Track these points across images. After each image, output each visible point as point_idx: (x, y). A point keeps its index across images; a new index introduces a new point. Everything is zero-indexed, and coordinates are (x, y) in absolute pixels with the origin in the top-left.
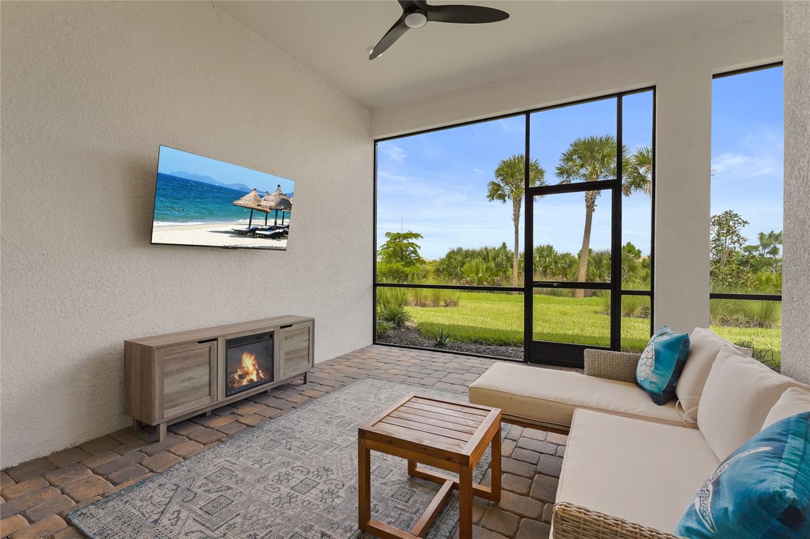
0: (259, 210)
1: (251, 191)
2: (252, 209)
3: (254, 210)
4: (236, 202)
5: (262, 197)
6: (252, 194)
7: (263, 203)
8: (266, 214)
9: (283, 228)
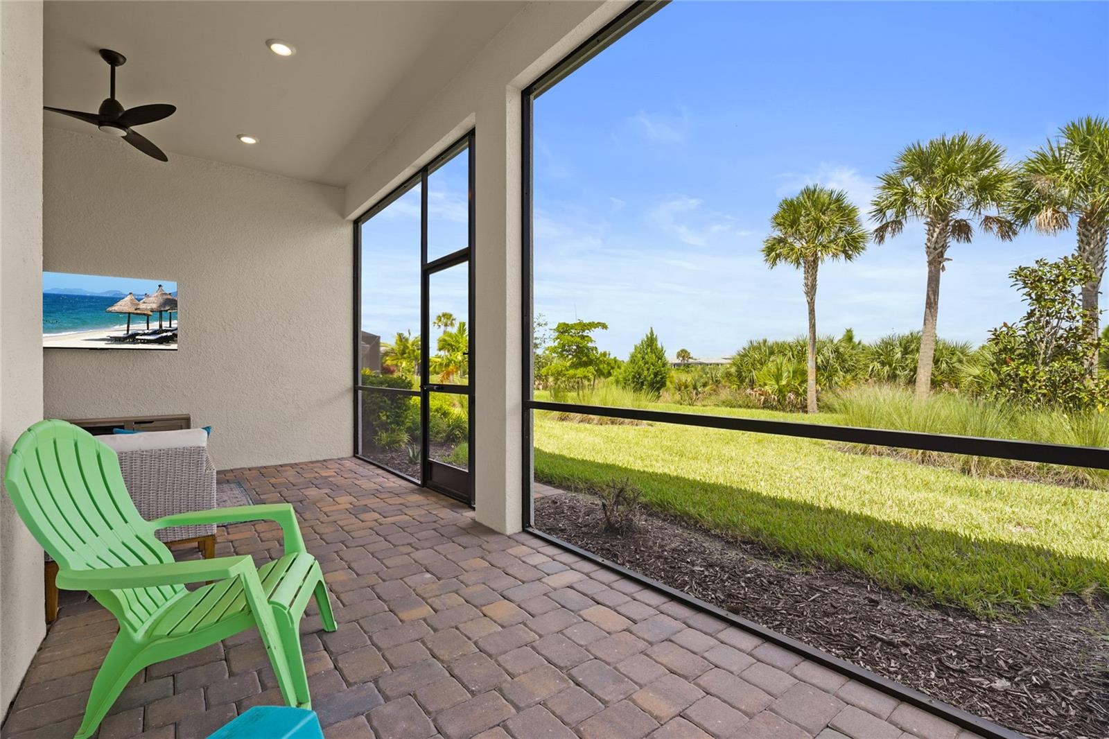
0: (137, 314)
1: (127, 296)
2: (129, 313)
3: (131, 315)
4: (110, 309)
5: (139, 300)
6: (128, 299)
7: (142, 306)
8: (148, 318)
9: (171, 331)
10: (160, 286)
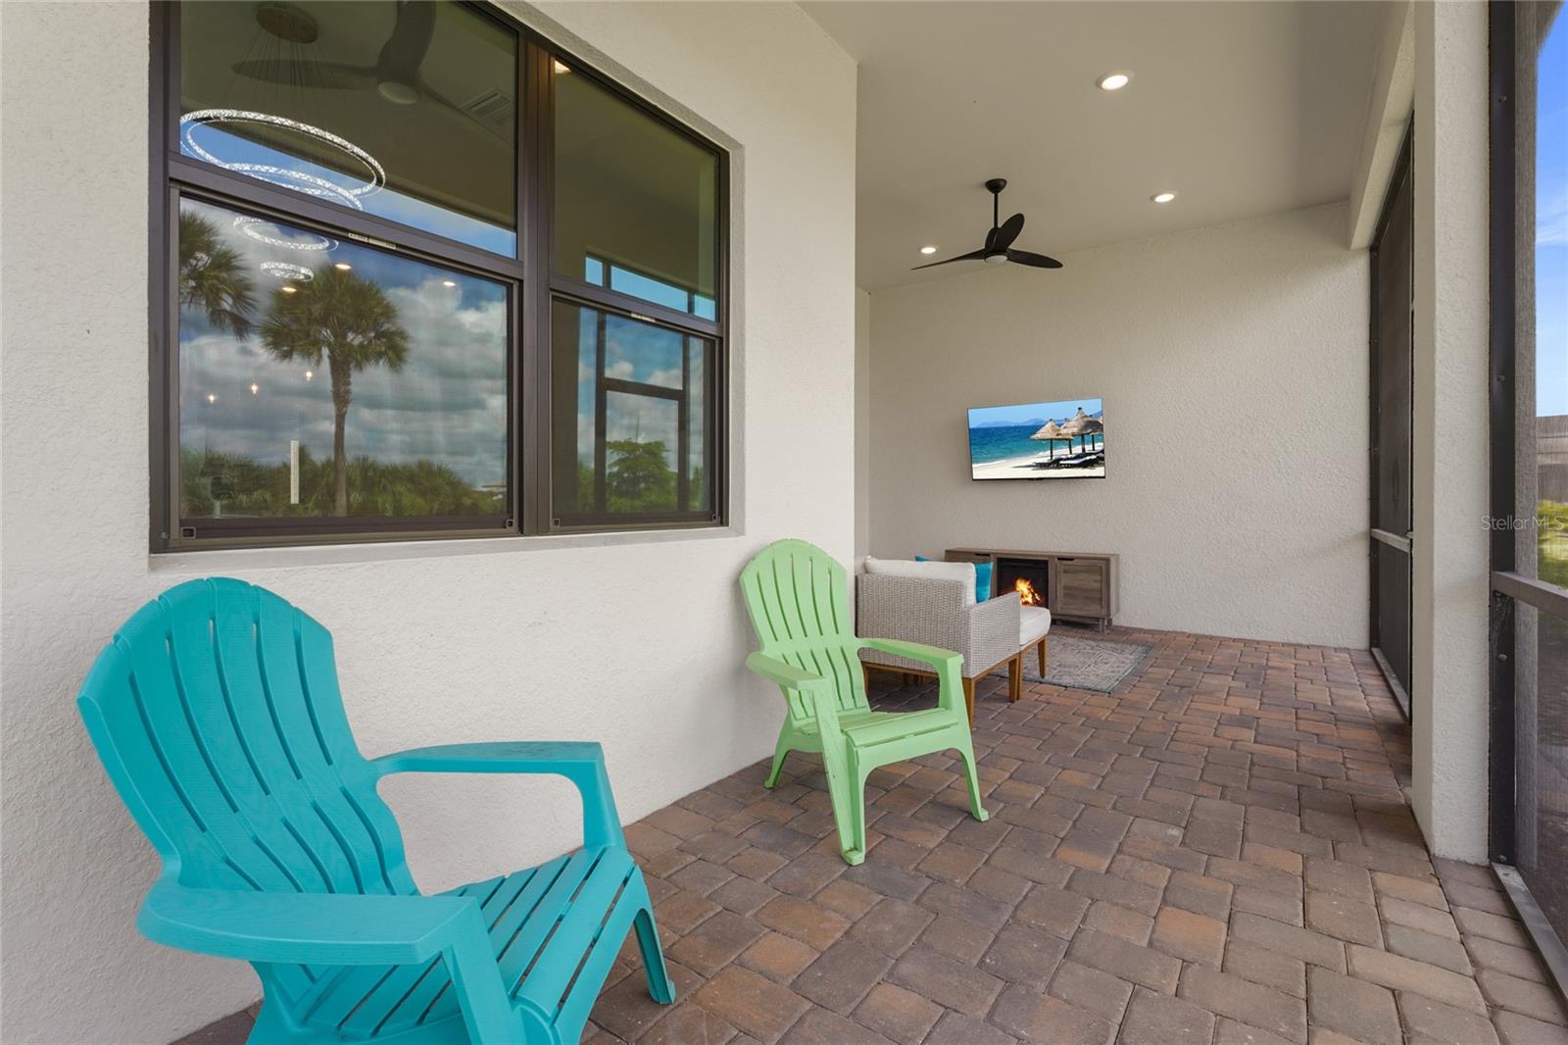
0: (1059, 439)
2: (1051, 440)
3: (1054, 441)
4: (1033, 437)
5: (1060, 426)
6: (1048, 425)
7: (1063, 431)
8: (1069, 442)
9: (1095, 454)
10: (1080, 409)
